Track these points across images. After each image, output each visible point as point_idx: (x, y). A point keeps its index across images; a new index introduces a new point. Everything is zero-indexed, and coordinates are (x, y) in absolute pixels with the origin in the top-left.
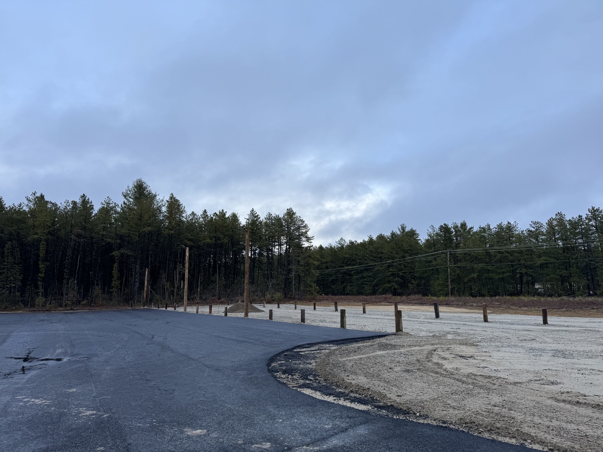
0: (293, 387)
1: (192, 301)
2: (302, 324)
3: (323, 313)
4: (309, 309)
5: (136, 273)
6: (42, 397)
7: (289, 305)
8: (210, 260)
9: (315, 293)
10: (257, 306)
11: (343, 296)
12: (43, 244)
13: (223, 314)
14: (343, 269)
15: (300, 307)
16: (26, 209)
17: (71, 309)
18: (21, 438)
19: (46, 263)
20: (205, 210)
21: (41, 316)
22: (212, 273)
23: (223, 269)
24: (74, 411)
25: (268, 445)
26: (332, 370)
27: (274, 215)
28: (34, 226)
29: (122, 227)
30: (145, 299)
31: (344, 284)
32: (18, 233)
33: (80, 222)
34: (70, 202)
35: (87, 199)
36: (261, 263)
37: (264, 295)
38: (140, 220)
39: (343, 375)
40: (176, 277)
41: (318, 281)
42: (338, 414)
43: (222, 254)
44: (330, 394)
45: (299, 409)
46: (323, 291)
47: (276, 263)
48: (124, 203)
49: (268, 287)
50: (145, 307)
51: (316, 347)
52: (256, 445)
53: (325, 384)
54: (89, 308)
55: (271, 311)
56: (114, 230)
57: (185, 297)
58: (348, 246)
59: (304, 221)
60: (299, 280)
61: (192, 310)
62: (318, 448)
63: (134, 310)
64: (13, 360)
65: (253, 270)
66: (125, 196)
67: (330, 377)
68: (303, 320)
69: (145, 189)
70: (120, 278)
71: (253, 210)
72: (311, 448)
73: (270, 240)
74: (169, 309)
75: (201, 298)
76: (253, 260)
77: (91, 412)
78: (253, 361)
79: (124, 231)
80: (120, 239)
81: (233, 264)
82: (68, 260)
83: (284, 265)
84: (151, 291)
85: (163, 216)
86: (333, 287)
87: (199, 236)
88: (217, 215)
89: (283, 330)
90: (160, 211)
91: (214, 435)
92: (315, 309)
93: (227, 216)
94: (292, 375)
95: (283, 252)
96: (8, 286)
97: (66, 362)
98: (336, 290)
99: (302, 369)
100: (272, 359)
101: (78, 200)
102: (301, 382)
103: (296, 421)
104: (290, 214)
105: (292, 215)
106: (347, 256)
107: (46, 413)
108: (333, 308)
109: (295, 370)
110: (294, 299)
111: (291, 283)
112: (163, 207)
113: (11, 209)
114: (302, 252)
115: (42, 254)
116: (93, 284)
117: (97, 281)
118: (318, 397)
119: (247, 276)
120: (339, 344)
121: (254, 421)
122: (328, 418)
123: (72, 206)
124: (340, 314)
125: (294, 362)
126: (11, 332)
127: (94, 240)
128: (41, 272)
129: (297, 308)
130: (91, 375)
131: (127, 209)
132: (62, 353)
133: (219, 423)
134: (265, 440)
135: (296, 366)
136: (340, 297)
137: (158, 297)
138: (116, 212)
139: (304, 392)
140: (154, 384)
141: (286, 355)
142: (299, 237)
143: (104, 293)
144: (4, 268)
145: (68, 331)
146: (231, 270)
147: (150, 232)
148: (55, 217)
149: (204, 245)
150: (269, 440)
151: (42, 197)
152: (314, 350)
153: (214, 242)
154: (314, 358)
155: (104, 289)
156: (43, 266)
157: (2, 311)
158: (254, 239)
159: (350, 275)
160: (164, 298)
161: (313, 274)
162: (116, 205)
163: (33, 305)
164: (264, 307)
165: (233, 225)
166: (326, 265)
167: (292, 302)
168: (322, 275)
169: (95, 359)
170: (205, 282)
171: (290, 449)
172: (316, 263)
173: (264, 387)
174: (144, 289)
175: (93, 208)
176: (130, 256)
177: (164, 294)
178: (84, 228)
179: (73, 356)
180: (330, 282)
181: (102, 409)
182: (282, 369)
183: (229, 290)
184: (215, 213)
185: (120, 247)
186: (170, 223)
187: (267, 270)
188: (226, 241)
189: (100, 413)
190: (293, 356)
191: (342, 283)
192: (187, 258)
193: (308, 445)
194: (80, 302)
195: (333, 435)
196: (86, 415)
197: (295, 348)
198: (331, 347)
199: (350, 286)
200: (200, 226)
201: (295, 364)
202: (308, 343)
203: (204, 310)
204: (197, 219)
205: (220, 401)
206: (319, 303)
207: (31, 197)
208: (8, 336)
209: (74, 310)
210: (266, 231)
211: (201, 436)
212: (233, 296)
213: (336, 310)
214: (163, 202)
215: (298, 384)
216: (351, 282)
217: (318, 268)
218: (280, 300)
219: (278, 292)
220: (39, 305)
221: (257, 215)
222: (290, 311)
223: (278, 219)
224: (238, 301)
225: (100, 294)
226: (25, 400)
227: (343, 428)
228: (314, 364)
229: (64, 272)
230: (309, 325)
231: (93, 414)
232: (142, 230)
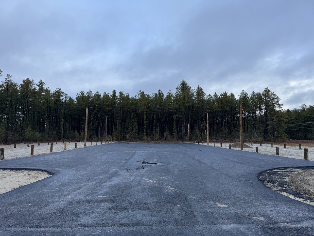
0: (275, 190)
1: (211, 140)
2: (277, 156)
3: (292, 150)
4: (281, 147)
5: (184, 126)
6: (152, 179)
7: (267, 145)
8: (219, 119)
9: (284, 138)
10: (248, 144)
11: (305, 141)
12: (145, 113)
13: (229, 148)
14: (305, 124)
15: (275, 146)
16: (138, 98)
17: (157, 142)
18: (147, 195)
19: (146, 121)
20: (216, 93)
21: (146, 144)
22: (220, 126)
23: (226, 124)
24: (165, 187)
25: (263, 219)
26: (300, 184)
27: (256, 93)
28: (141, 105)
29: (176, 104)
30: (188, 138)
31: (306, 133)
32: (136, 109)
33: (159, 103)
34: (154, 94)
35: (161, 92)
36: (249, 120)
37: (251, 139)
38: (184, 100)
39: (308, 187)
40: (202, 128)
41: (286, 131)
42: (306, 209)
43: (226, 116)
44: (300, 197)
45: (280, 203)
46: (290, 137)
47: (258, 121)
48: (177, 93)
49: (253, 134)
50: (189, 142)
51: (288, 170)
52: (256, 218)
53: (296, 191)
54: (164, 141)
55: (257, 148)
56: (173, 106)
57: (208, 138)
58: (308, 109)
59: (276, 95)
60: (274, 130)
61: (211, 144)
62: (294, 226)
63: (184, 143)
64: (139, 162)
65: (244, 124)
66: (177, 89)
67: (299, 187)
68: (278, 153)
69: (186, 85)
70: (177, 128)
71: (243, 91)
72: (290, 225)
73: (254, 107)
74: (200, 144)
75: (215, 139)
76: (244, 119)
77: (172, 189)
78: (249, 174)
79: (177, 106)
80: (176, 110)
81: (232, 121)
82: (155, 120)
83: (264, 121)
84: (191, 134)
85: (195, 98)
86: (297, 134)
87: (213, 106)
88: (222, 95)
89: (265, 159)
90: (193, 95)
91: (232, 208)
92: (285, 147)
93: (228, 95)
94: (274, 184)
95: (262, 114)
96: (133, 131)
97: (158, 165)
98: (299, 137)
99: (280, 181)
100: (260, 174)
101: (157, 93)
102: (280, 188)
103: (279, 209)
104: (267, 91)
105: (268, 92)
106: (308, 115)
107: (154, 186)
108: (298, 147)
109: (275, 181)
110: (271, 141)
111: (268, 132)
112: (195, 93)
113: (132, 98)
114: (275, 114)
115: (145, 117)
116: (166, 131)
117: (167, 129)
118: (292, 198)
119: (241, 128)
120: (304, 169)
121: (253, 205)
122: (299, 210)
123: (155, 95)
124: (304, 151)
125: (274, 177)
126: (136, 151)
127: (165, 111)
128: (145, 126)
129: (273, 147)
130: (170, 172)
131: (178, 95)
132: (156, 161)
133: (234, 203)
134: (261, 215)
135: (275, 179)
136: (303, 141)
137: (194, 137)
138: (173, 97)
139: (283, 194)
140: (198, 179)
141: (269, 172)
142: (273, 105)
143: (170, 135)
144: (131, 124)
145: (157, 151)
146: (231, 125)
147: (189, 106)
148: (149, 101)
149: (216, 111)
150: (263, 216)
151: (143, 92)
152: (287, 171)
153: (221, 109)
154: (287, 176)
155: (170, 133)
156: (145, 123)
157: (132, 142)
158: (244, 107)
159: (310, 127)
160: (197, 138)
161: (283, 127)
162: (173, 94)
163: (143, 140)
164: (252, 145)
165: (231, 100)
166: (292, 121)
167: (269, 143)
168: (289, 127)
169: (170, 165)
170: (217, 131)
171: (276, 223)
172: (285, 120)
173: (257, 188)
174: (187, 133)
175: (163, 96)
176: (180, 118)
177: (197, 137)
178: (160, 106)
179: (161, 162)
180: (295, 132)
181: (177, 188)
182: (267, 180)
183: (231, 135)
184: (222, 94)
185: (176, 114)
186: (198, 101)
187: (253, 124)
188: (228, 109)
189: (176, 190)
190: (273, 173)
191: (304, 132)
192: (207, 118)
193: (288, 223)
194: (160, 139)
195: (304, 220)
196: (171, 190)
197: (274, 169)
198: (298, 170)
199: (310, 134)
200: (213, 102)
201: (275, 178)
202: (282, 167)
203: (218, 145)
204: (212, 98)
205: (233, 192)
206: (288, 144)
207: (139, 93)
208: (135, 152)
209: (158, 142)
210: (252, 102)
211: (225, 208)
212: (233, 139)
213: (301, 149)
214: (195, 91)
215: (278, 189)
216: (311, 132)
217: (286, 123)
218: (262, 142)
219: (260, 137)
220: (145, 140)
221: (246, 93)
222: (269, 148)
223: (259, 95)
224: (236, 141)
225: (169, 136)
226: (146, 180)
227: (311, 217)
228: (288, 179)
229: (154, 125)
230: (282, 157)
231: (174, 190)
232: (185, 105)
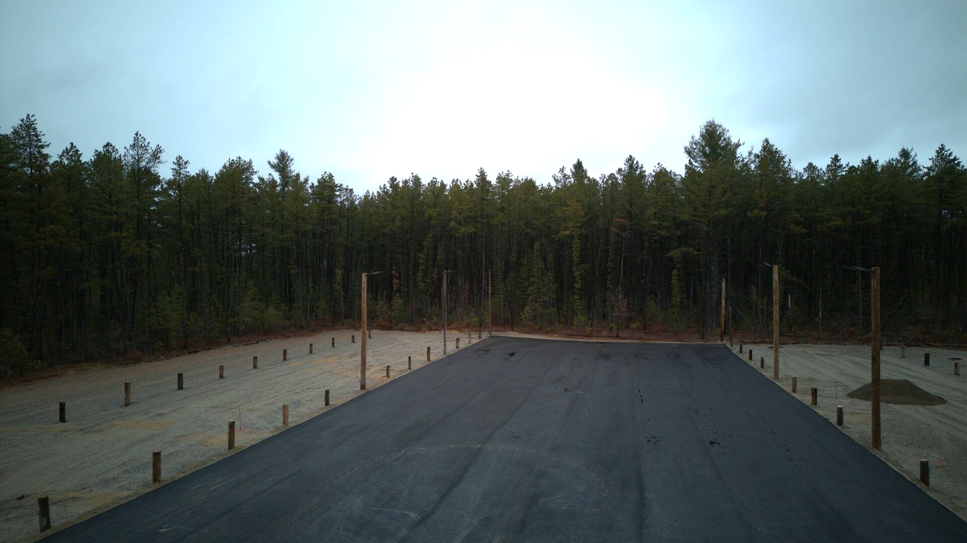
12: (576, 243)
19: (583, 267)
28: (564, 217)
30: (723, 327)
32: (548, 228)
34: (607, 176)
35: (635, 162)
38: (709, 197)
54: (641, 335)
56: (671, 217)
66: (689, 154)
69: (720, 136)
70: (684, 291)
80: (681, 229)
82: (610, 262)
115: (576, 256)
127: (644, 231)
128: (577, 282)
147: (726, 217)
156: (578, 273)
157: (537, 333)
160: (758, 323)
163: (571, 328)
174: (720, 310)
175: (644, 176)
176: (696, 255)
177: (757, 318)
178: (630, 214)
185: (680, 243)
194: (629, 324)
209: (620, 338)
214: (751, 158)
220: (578, 327)
225: (658, 313)
232: (712, 215)
